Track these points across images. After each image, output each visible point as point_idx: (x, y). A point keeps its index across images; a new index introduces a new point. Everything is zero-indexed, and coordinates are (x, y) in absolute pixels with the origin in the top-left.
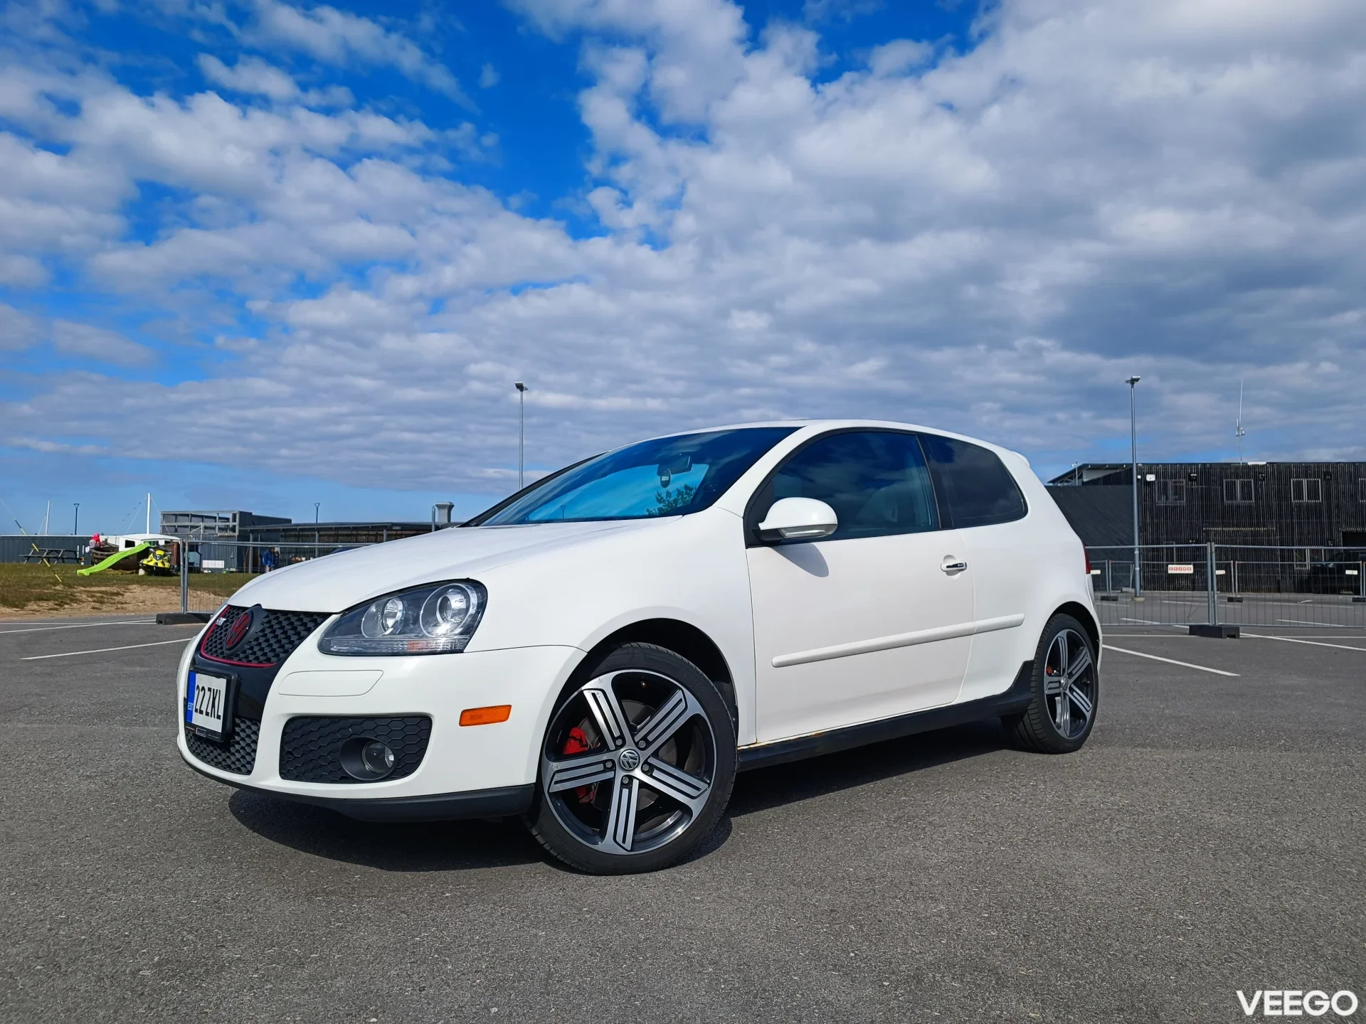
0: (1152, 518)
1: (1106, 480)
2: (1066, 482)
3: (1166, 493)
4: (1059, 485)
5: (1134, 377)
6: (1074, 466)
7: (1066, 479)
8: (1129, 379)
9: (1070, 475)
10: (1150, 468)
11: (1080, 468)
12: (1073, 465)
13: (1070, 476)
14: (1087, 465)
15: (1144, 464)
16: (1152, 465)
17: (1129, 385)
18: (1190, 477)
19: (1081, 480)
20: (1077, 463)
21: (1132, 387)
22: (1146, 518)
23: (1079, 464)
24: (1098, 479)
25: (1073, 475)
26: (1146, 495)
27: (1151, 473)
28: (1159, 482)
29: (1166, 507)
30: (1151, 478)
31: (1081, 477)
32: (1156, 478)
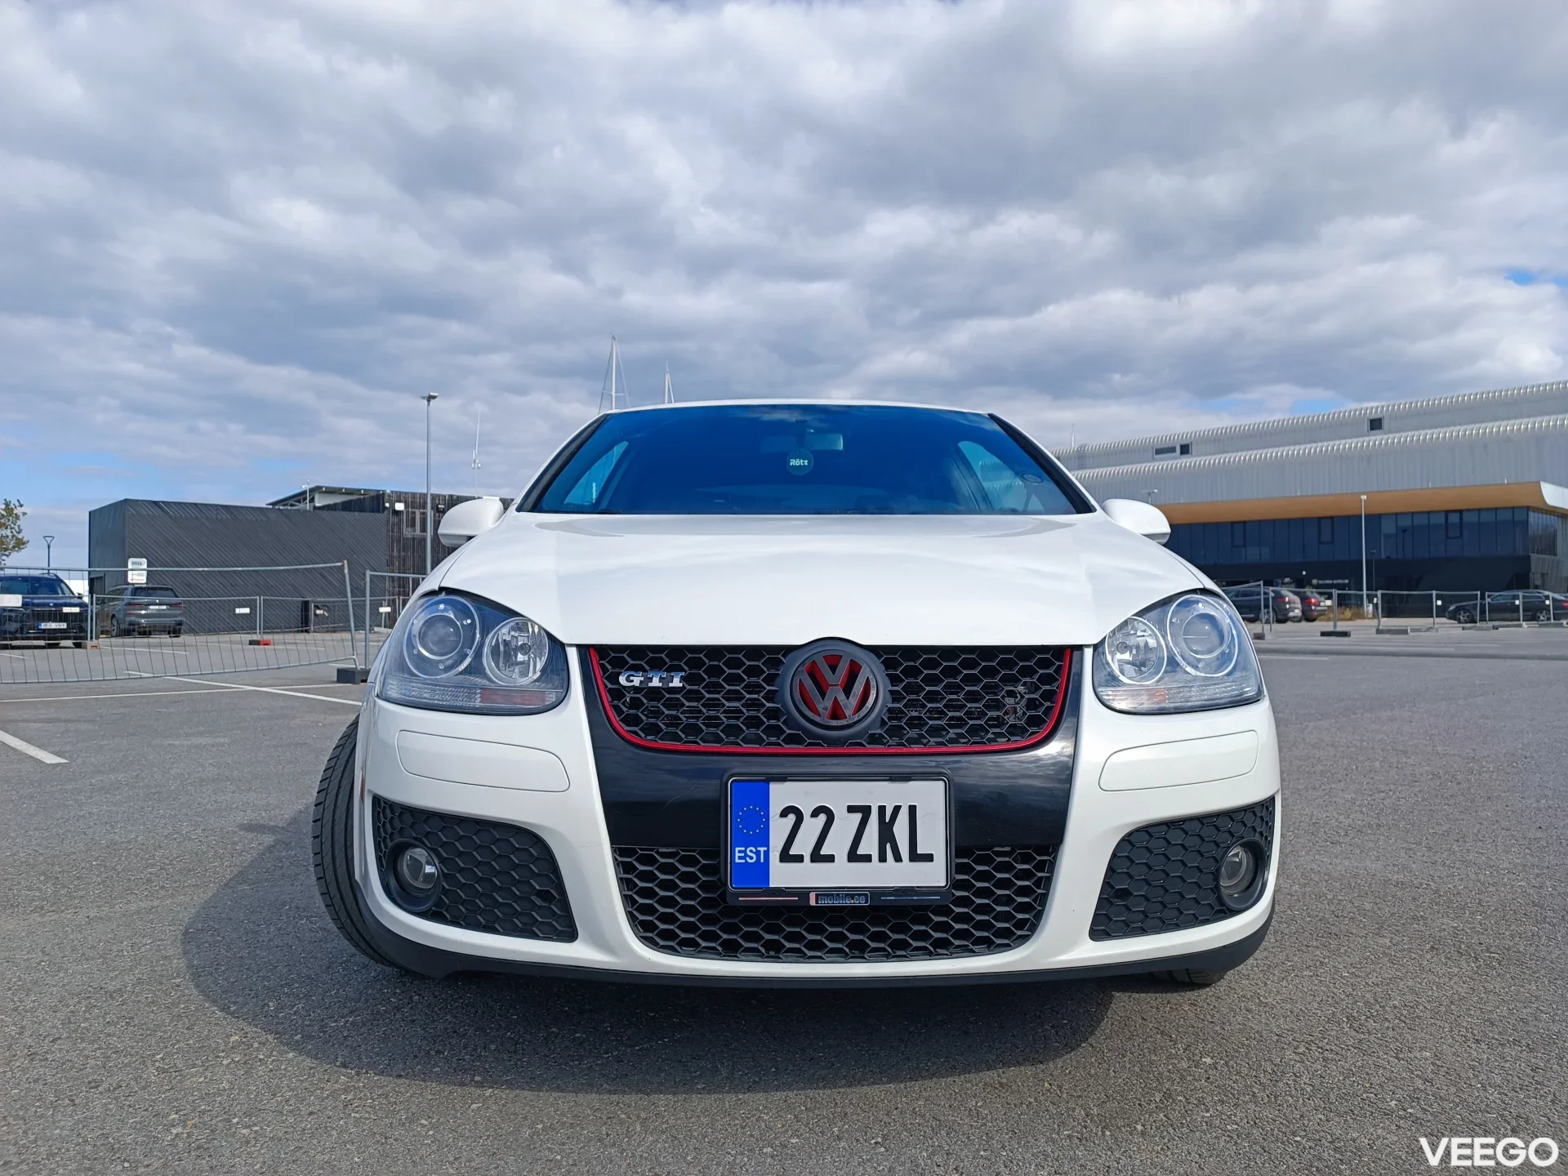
0: (399, 551)
1: (346, 507)
2: (292, 505)
3: (413, 525)
4: (281, 507)
5: (432, 394)
6: (305, 487)
7: (291, 502)
8: (427, 395)
9: (300, 497)
10: (399, 497)
11: (312, 490)
12: (303, 486)
13: (298, 498)
14: (320, 488)
15: (392, 492)
16: (401, 493)
17: (426, 402)
18: (438, 508)
19: (312, 504)
20: (308, 484)
21: (429, 405)
22: (393, 551)
23: (313, 485)
24: (335, 504)
25: (301, 497)
26: (393, 524)
27: (400, 501)
28: (407, 512)
29: (414, 539)
30: (400, 507)
31: (312, 500)
32: (405, 507)
